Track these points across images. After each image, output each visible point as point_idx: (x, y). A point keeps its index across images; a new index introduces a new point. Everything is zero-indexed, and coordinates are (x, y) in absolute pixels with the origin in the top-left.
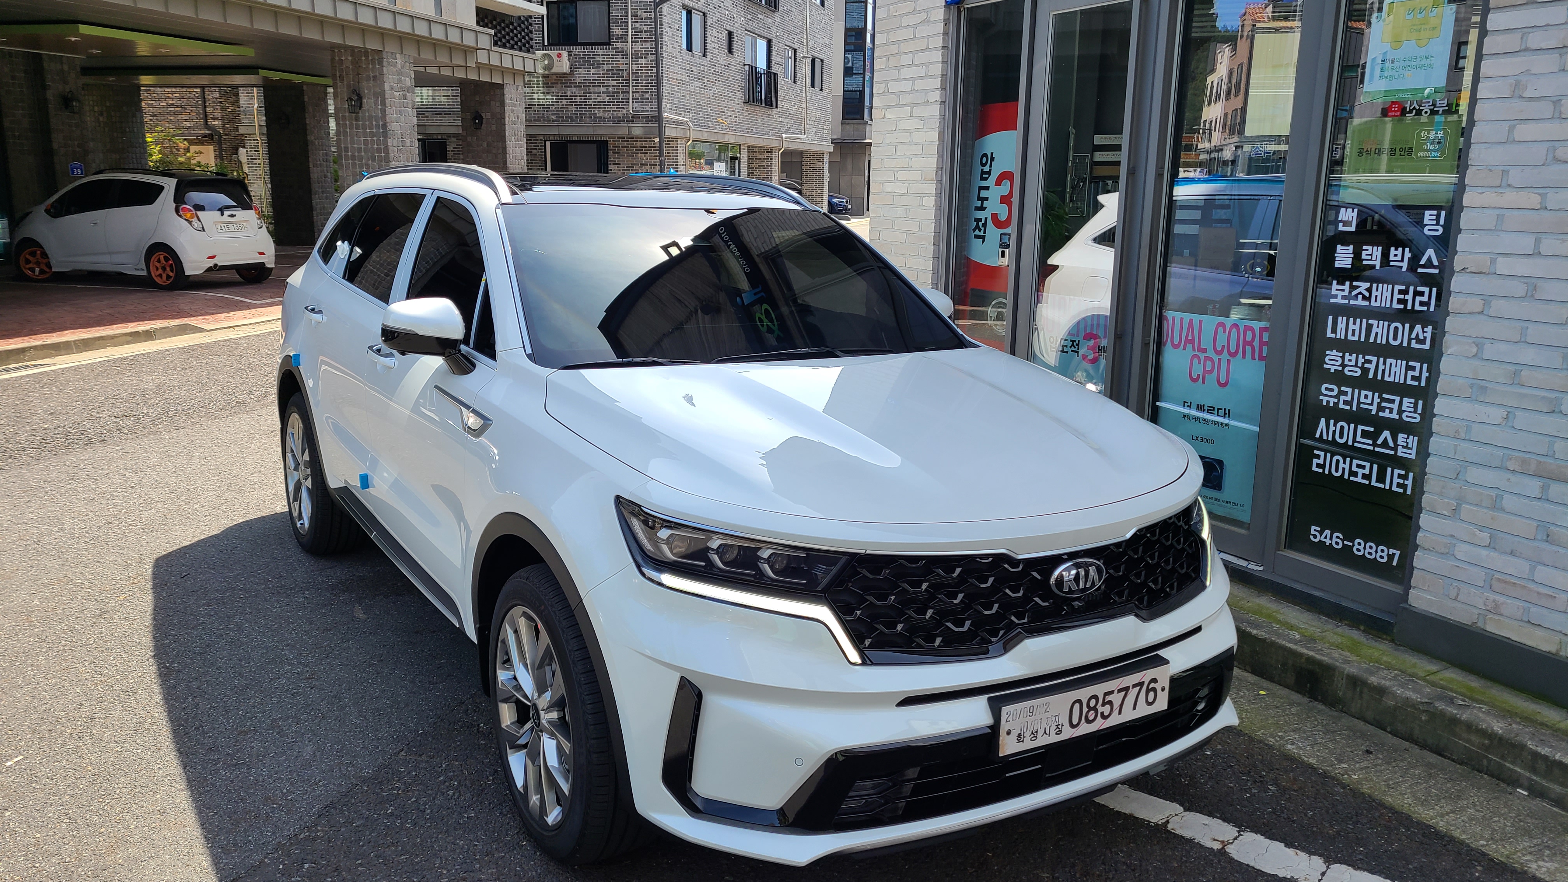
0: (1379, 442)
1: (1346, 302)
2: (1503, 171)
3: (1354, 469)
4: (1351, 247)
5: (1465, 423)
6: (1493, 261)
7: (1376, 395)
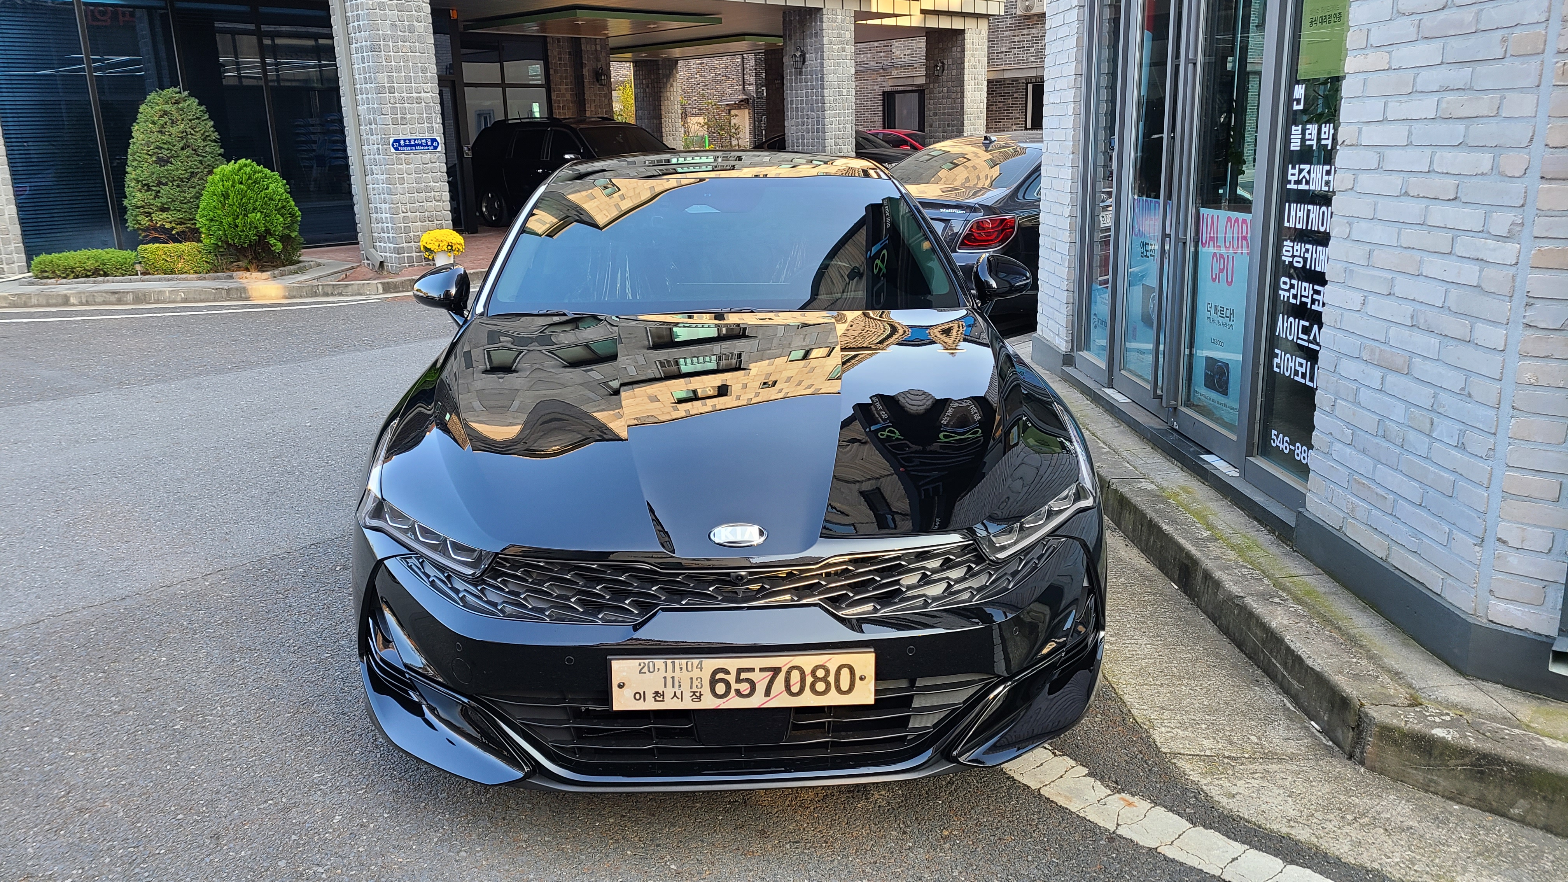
0: (1311, 338)
1: (1295, 187)
2: (1368, 29)
3: (1297, 368)
4: (1300, 126)
5: (1339, 311)
6: (1360, 130)
7: (1311, 285)
